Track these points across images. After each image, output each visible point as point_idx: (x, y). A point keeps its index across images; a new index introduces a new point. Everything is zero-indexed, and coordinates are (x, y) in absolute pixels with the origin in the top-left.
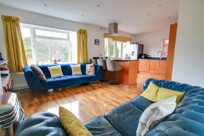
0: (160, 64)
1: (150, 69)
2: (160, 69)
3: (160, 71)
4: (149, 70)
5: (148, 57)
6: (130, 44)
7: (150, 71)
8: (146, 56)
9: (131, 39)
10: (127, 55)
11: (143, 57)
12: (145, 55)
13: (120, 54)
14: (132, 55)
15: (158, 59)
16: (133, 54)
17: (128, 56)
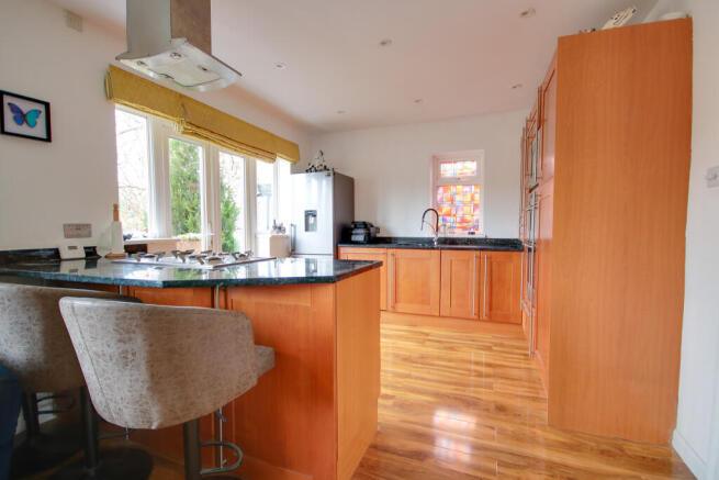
0: (446, 269)
1: (401, 296)
2: (445, 294)
3: (445, 302)
4: (396, 301)
5: (378, 235)
6: (295, 171)
7: (401, 307)
8: (372, 230)
9: (295, 146)
10: (280, 228)
11: (359, 236)
12: (366, 226)
13: (240, 222)
14: (307, 229)
15: (425, 244)
16: (311, 220)
17: (288, 233)
